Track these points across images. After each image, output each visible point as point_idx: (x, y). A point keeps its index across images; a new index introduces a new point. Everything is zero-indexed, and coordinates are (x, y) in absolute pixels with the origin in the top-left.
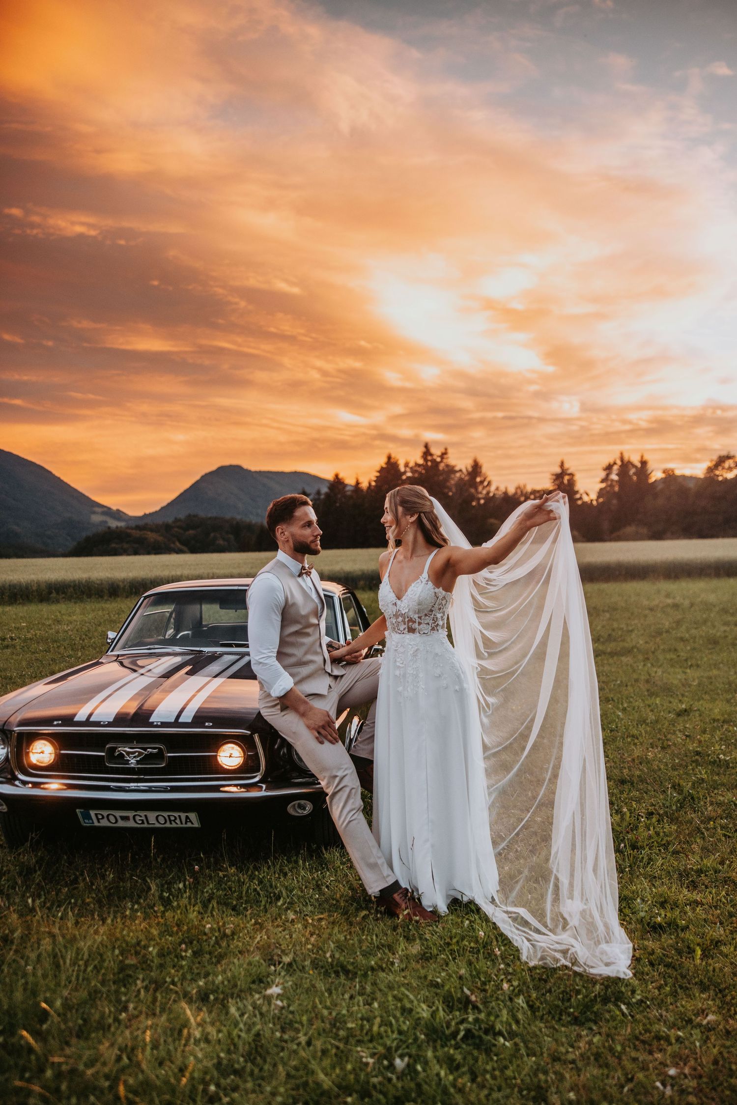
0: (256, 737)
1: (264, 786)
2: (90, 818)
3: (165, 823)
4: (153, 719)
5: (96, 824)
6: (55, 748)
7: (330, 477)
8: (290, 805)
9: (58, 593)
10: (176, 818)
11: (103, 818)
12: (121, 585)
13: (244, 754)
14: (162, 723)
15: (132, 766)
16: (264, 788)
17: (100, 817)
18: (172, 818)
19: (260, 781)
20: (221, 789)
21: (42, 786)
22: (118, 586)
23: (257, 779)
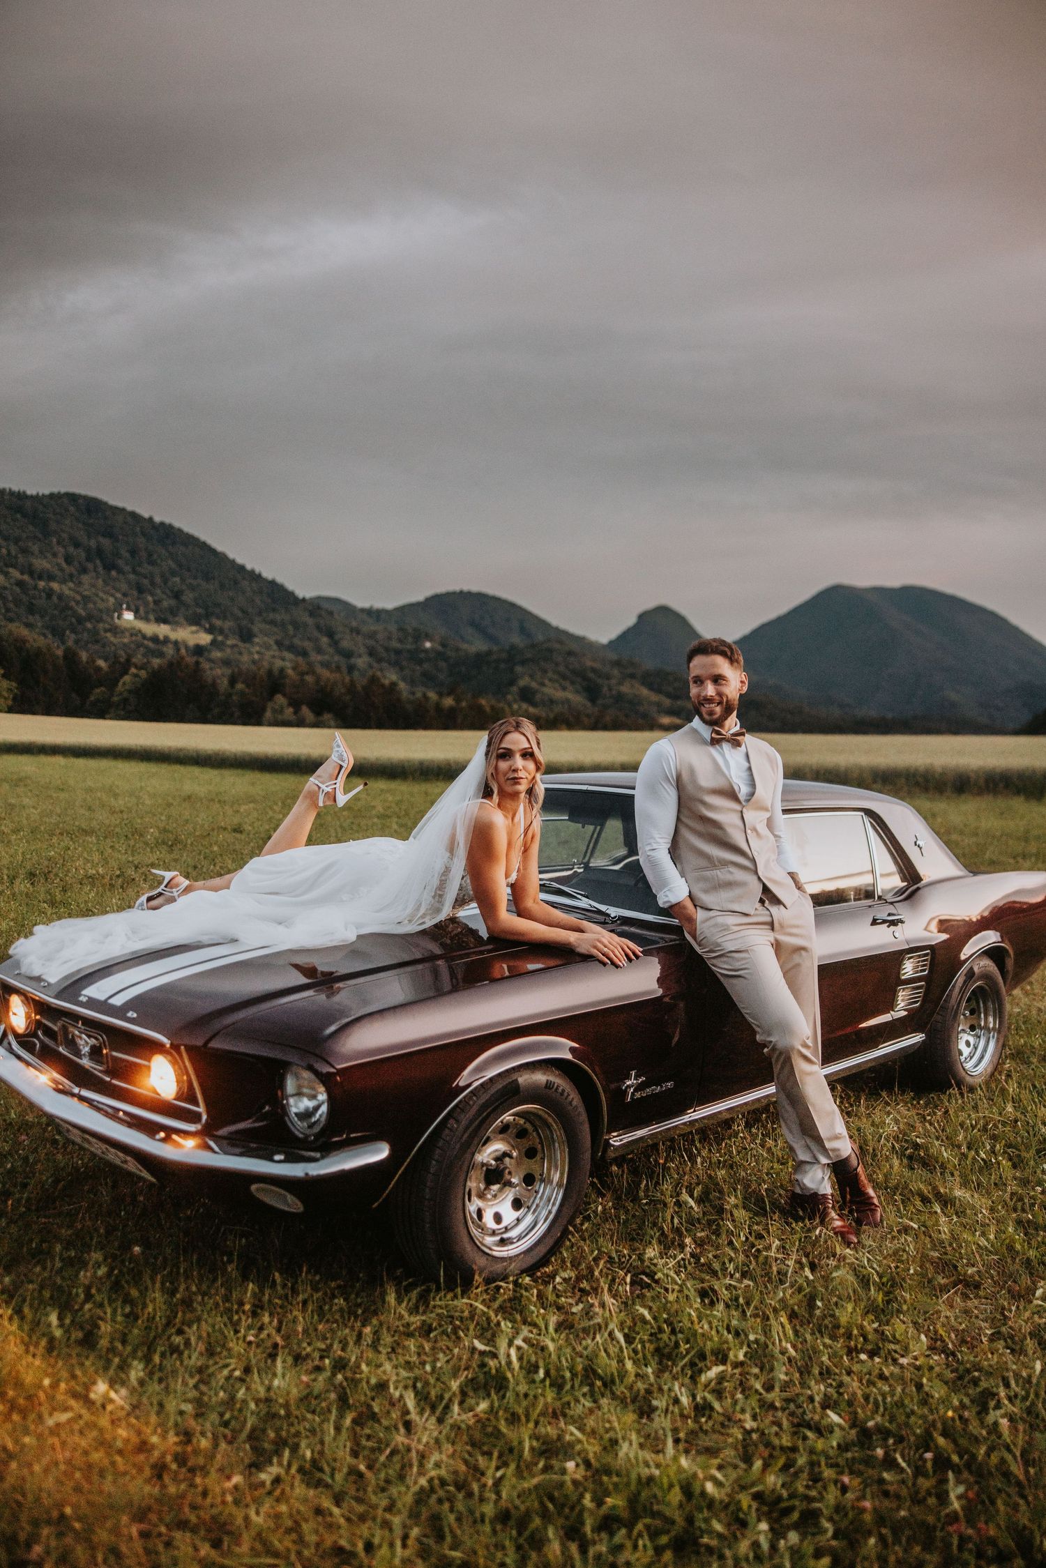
12: (972, 775)
22: (968, 778)
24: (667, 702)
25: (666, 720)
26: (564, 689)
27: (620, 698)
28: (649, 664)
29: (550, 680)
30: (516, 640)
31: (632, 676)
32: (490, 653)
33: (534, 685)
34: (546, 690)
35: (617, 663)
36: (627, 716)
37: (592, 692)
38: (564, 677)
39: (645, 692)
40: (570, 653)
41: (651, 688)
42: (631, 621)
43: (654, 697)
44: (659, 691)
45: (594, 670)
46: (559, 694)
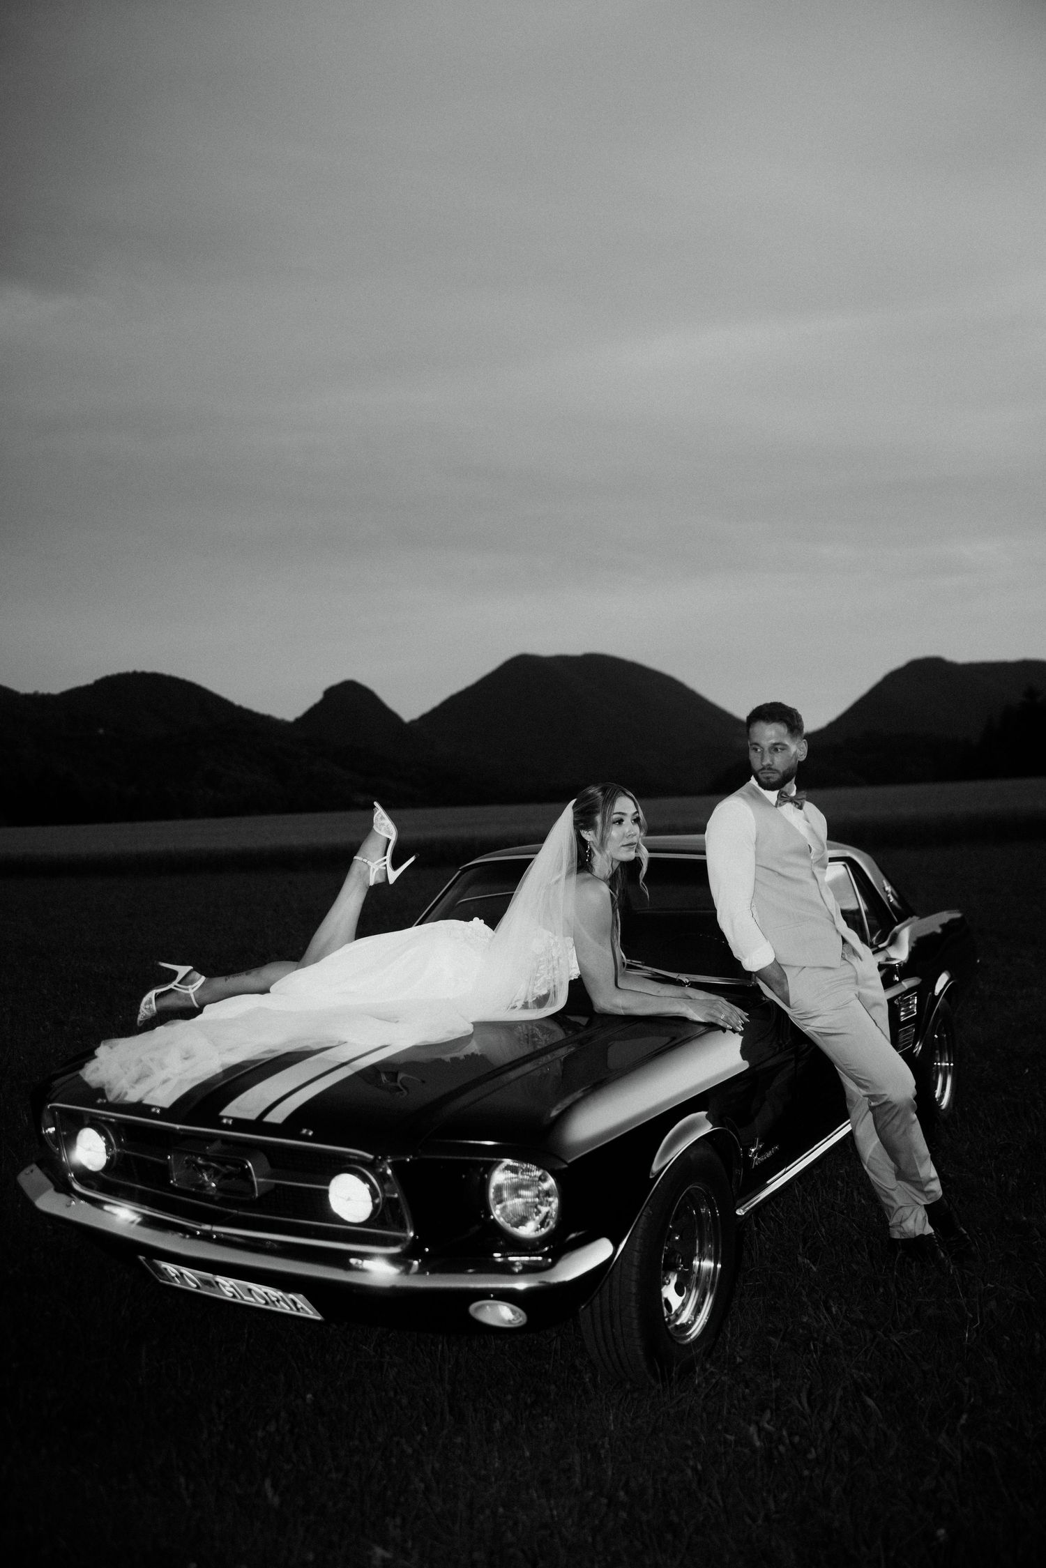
1: (416, 1264)
3: (267, 1303)
6: (107, 1144)
10: (278, 1301)
14: (236, 1120)
16: (416, 1269)
18: (274, 1299)
19: (407, 1252)
23: (401, 1248)
24: (361, 780)
27: (311, 776)
31: (324, 754)
33: (219, 768)
34: (232, 773)
35: (307, 742)
36: (321, 796)
39: (338, 770)
41: (342, 765)
44: (352, 769)
46: (249, 777)
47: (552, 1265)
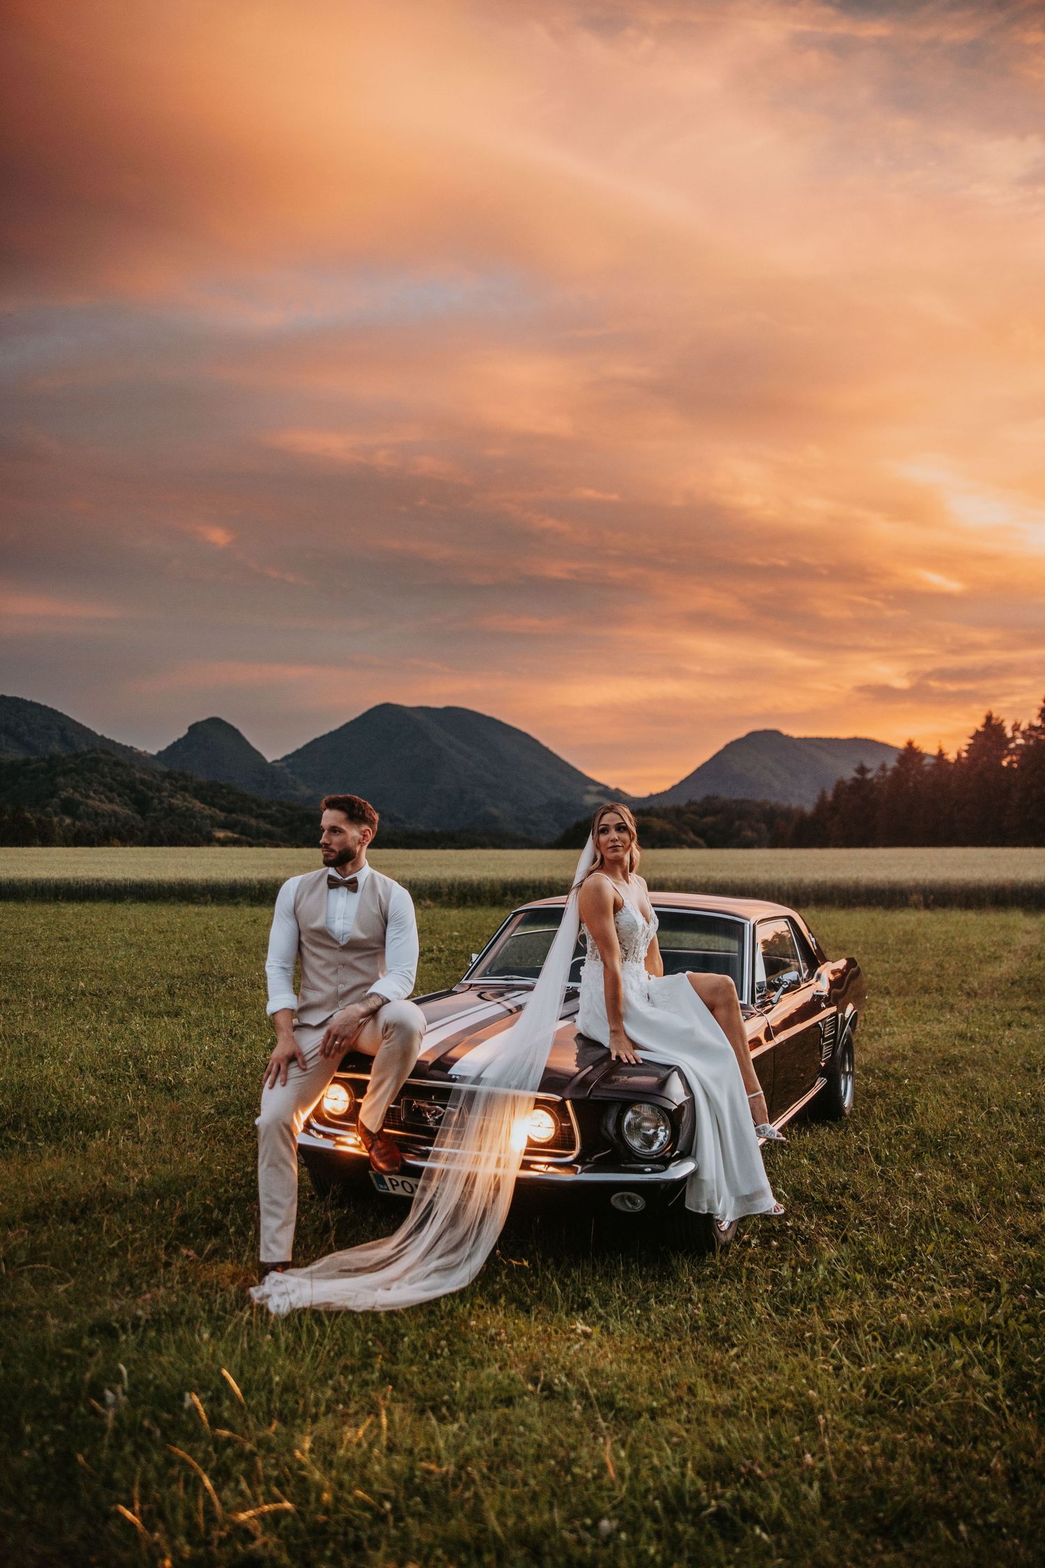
0: (568, 1103)
1: (580, 1168)
2: (385, 1183)
4: (453, 1071)
5: (391, 1191)
6: (350, 1095)
7: (901, 744)
8: (615, 1196)
9: (514, 895)
11: (398, 1185)
13: (556, 1125)
15: (431, 1125)
16: (579, 1170)
17: (394, 1183)
19: (574, 1161)
20: (532, 1166)
21: (338, 1139)
23: (570, 1158)
24: (222, 816)
25: (220, 834)
26: (111, 801)
27: (171, 810)
28: (202, 778)
29: (95, 792)
30: (56, 748)
31: (185, 789)
32: (27, 762)
33: (77, 796)
34: (90, 802)
35: (168, 776)
36: (181, 830)
37: (141, 805)
38: (111, 790)
39: (198, 805)
40: (117, 764)
41: (203, 801)
42: (183, 732)
43: (208, 811)
44: (213, 805)
45: (143, 782)
46: (107, 807)
47: (666, 1169)
